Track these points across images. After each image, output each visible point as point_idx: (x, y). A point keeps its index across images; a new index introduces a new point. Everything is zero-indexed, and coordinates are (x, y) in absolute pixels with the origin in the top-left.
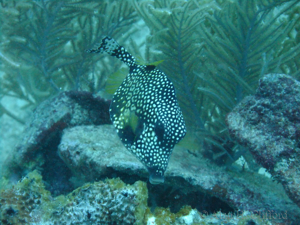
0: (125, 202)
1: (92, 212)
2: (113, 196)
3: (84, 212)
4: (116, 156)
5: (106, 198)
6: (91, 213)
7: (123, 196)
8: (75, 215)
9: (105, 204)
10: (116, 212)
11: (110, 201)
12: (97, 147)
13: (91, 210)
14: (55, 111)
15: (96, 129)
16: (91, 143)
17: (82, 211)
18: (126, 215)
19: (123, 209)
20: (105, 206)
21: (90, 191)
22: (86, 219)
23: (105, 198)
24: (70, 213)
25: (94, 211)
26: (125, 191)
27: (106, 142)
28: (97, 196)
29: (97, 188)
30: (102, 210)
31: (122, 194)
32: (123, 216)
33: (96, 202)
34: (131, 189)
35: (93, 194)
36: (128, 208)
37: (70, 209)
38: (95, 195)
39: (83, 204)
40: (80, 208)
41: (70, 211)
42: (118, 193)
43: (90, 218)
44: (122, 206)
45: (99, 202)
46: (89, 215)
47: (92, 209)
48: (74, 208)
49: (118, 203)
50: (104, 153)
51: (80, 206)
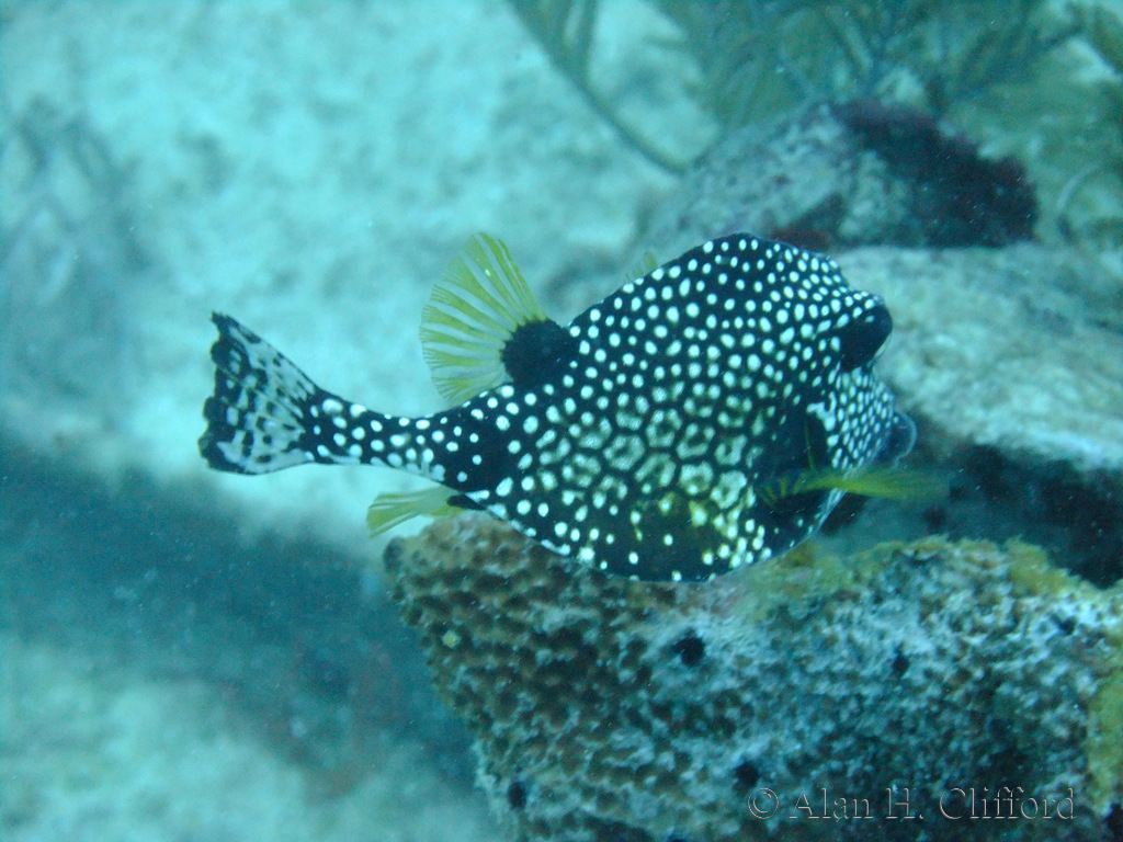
0: (1058, 652)
1: (917, 656)
2: (1016, 617)
3: (887, 642)
4: (1017, 403)
5: (988, 619)
6: (910, 655)
7: (1053, 630)
8: (850, 640)
9: (976, 641)
10: (1016, 684)
11: (998, 634)
12: (942, 351)
13: (914, 647)
14: (782, 181)
15: (938, 267)
16: (914, 334)
17: (882, 635)
18: (1055, 703)
19: (1048, 680)
20: (974, 648)
21: (934, 572)
22: (884, 671)
23: (983, 614)
24: (838, 628)
25: (925, 656)
26: (1068, 610)
27: (979, 332)
28: (952, 598)
29: (962, 566)
30: (956, 659)
31: (1055, 618)
32: (1040, 707)
33: (946, 619)
34: (1093, 607)
35: (939, 584)
36: (1066, 679)
37: (841, 611)
38: (947, 591)
39: (893, 613)
40: (879, 624)
41: (841, 620)
42: (1039, 609)
43: (901, 675)
44: (1043, 667)
45: (956, 626)
46: (901, 663)
47: (920, 644)
48: (857, 612)
49: (1030, 652)
50: (967, 384)
51: (882, 615)
